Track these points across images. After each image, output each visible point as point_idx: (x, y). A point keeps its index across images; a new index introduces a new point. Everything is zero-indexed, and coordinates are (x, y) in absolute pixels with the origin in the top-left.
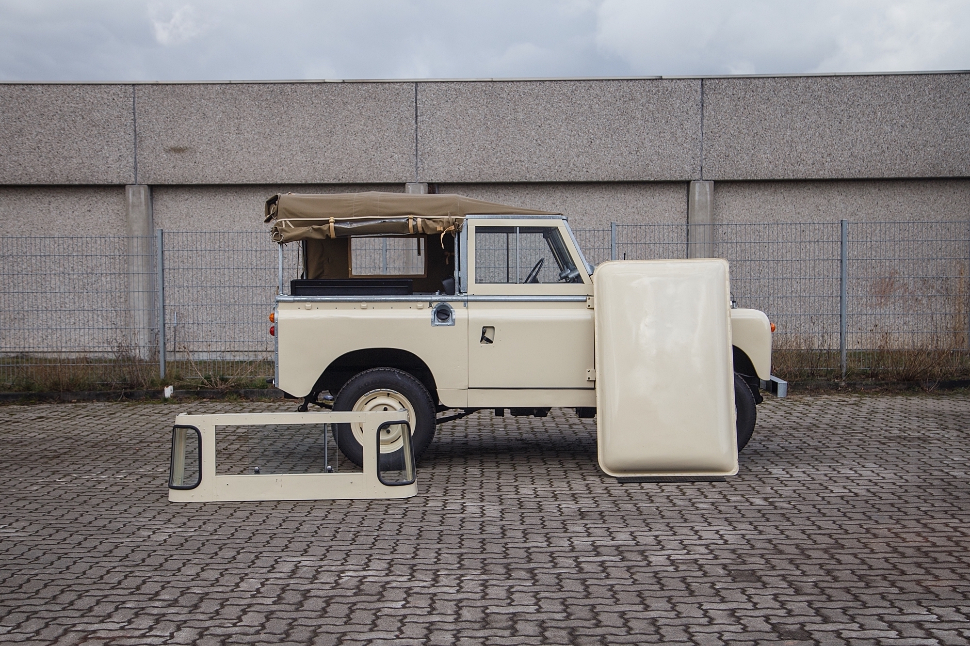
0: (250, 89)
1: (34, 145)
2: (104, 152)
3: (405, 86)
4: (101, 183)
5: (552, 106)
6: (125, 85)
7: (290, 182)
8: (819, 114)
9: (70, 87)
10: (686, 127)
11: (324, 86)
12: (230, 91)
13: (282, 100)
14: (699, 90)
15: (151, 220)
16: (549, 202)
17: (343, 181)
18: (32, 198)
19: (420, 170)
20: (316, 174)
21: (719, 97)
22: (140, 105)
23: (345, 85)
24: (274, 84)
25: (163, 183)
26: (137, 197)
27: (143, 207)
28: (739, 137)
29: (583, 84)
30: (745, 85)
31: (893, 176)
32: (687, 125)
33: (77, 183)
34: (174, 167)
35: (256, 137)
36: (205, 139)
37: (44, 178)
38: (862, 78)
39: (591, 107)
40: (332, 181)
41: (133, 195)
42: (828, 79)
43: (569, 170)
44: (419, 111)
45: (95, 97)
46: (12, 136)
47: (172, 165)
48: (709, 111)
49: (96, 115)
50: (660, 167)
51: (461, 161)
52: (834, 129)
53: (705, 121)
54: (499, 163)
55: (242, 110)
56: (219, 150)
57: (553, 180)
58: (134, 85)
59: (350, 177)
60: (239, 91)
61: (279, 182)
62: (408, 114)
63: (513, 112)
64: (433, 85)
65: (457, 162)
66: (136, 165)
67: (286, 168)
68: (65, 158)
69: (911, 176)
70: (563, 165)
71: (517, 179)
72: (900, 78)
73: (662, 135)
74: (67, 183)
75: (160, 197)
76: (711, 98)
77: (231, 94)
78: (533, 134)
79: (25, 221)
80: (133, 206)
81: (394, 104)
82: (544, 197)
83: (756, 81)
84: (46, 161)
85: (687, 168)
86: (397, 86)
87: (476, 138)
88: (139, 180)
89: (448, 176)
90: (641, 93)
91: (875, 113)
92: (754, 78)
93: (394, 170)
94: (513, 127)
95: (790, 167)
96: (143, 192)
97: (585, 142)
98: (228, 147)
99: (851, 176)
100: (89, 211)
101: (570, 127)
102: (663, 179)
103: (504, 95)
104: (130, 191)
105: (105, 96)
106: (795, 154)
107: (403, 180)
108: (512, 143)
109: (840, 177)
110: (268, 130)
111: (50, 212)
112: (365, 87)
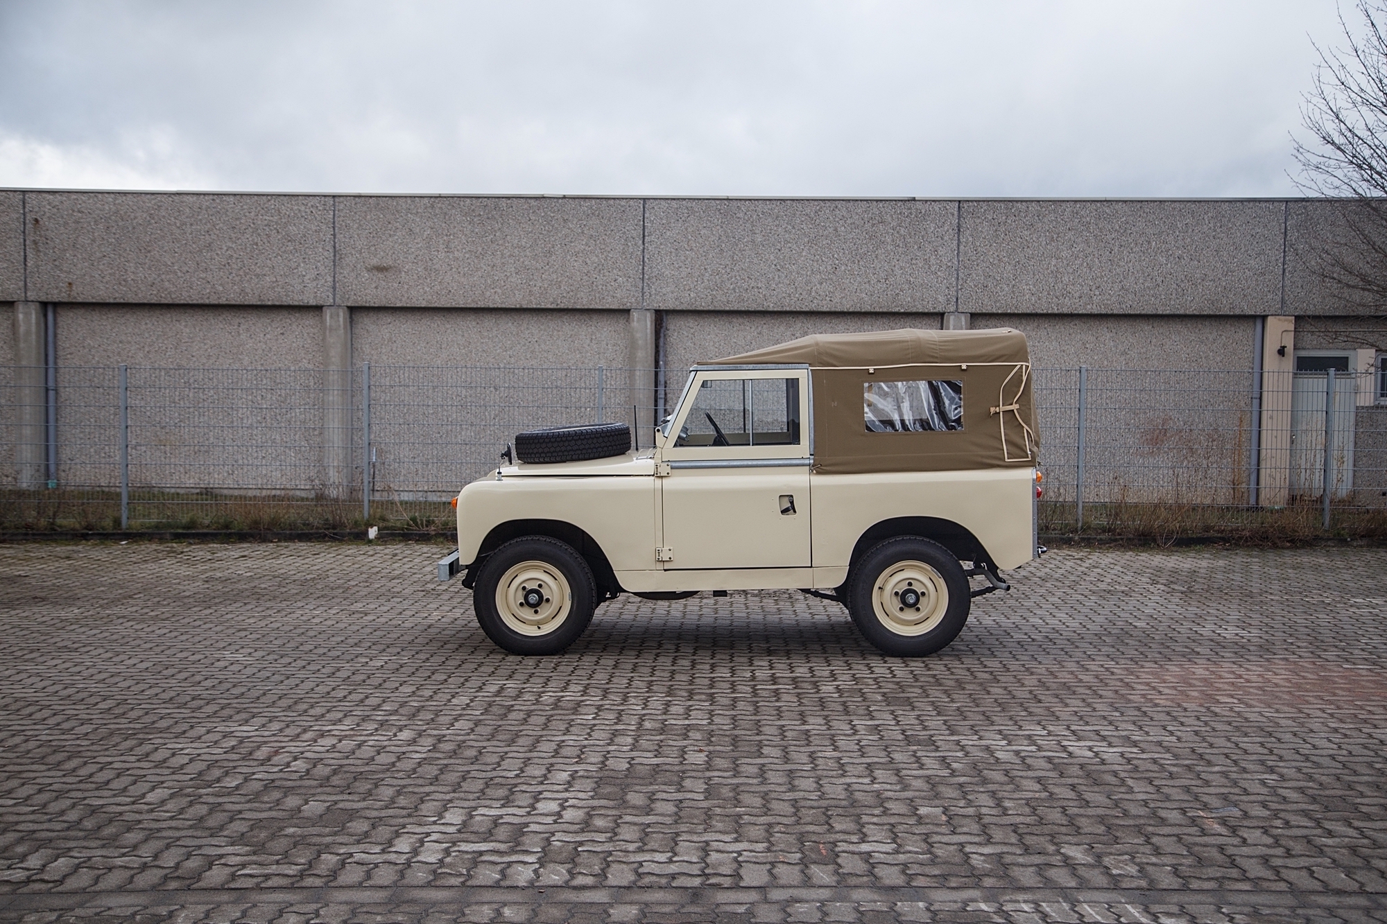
0: (462, 203)
1: (224, 261)
2: (300, 269)
3: (632, 202)
4: (296, 303)
5: (794, 228)
6: (325, 196)
7: (504, 306)
8: (1087, 242)
9: (264, 198)
10: (940, 253)
11: (543, 200)
12: (439, 205)
13: (497, 216)
14: (956, 213)
15: (351, 347)
16: (789, 333)
17: (562, 306)
18: (221, 318)
19: (647, 296)
20: (532, 298)
21: (978, 221)
22: (341, 219)
23: (565, 200)
24: (488, 198)
25: (364, 304)
26: (336, 320)
27: (342, 331)
28: (999, 266)
29: (828, 204)
30: (1007, 209)
31: (1168, 312)
32: (941, 251)
33: (270, 303)
34: (376, 288)
35: (467, 256)
36: (411, 257)
37: (235, 299)
38: (1135, 204)
39: (836, 230)
40: (549, 306)
41: (331, 317)
42: (1099, 205)
43: (810, 299)
44: (646, 231)
45: (292, 209)
46: (201, 251)
47: (374, 286)
48: (966, 236)
49: (292, 229)
50: (912, 297)
51: (692, 286)
52: (1104, 259)
53: (962, 247)
54: (734, 289)
55: (452, 226)
56: (426, 269)
57: (792, 309)
58: (334, 197)
59: (569, 302)
60: (449, 205)
61: (491, 306)
62: (634, 234)
63: (750, 233)
64: (663, 202)
65: (687, 288)
66: (334, 284)
67: (499, 291)
68: (257, 276)
69: (1187, 312)
70: (804, 293)
71: (753, 307)
72: (1177, 205)
73: (914, 262)
74: (259, 303)
75: (361, 320)
76: (968, 222)
77: (441, 208)
78: (772, 258)
79: (212, 344)
80: (331, 330)
81: (619, 222)
82: (782, 328)
83: (1019, 204)
84: (237, 279)
85: (941, 299)
86: (623, 203)
87: (709, 261)
88: (338, 301)
89: (677, 303)
90: (891, 216)
91: (1149, 243)
92: (1017, 201)
93: (618, 295)
94: (750, 249)
95: (1055, 300)
96: (341, 314)
97: (829, 268)
98: (436, 267)
99: (1121, 312)
100: (283, 334)
101: (813, 251)
102: (914, 310)
103: (741, 215)
104: (328, 314)
105: (303, 208)
106: (1060, 285)
107: (628, 306)
108: (749, 267)
109: (1109, 312)
110: (480, 249)
111: (239, 334)
112: (588, 203)
